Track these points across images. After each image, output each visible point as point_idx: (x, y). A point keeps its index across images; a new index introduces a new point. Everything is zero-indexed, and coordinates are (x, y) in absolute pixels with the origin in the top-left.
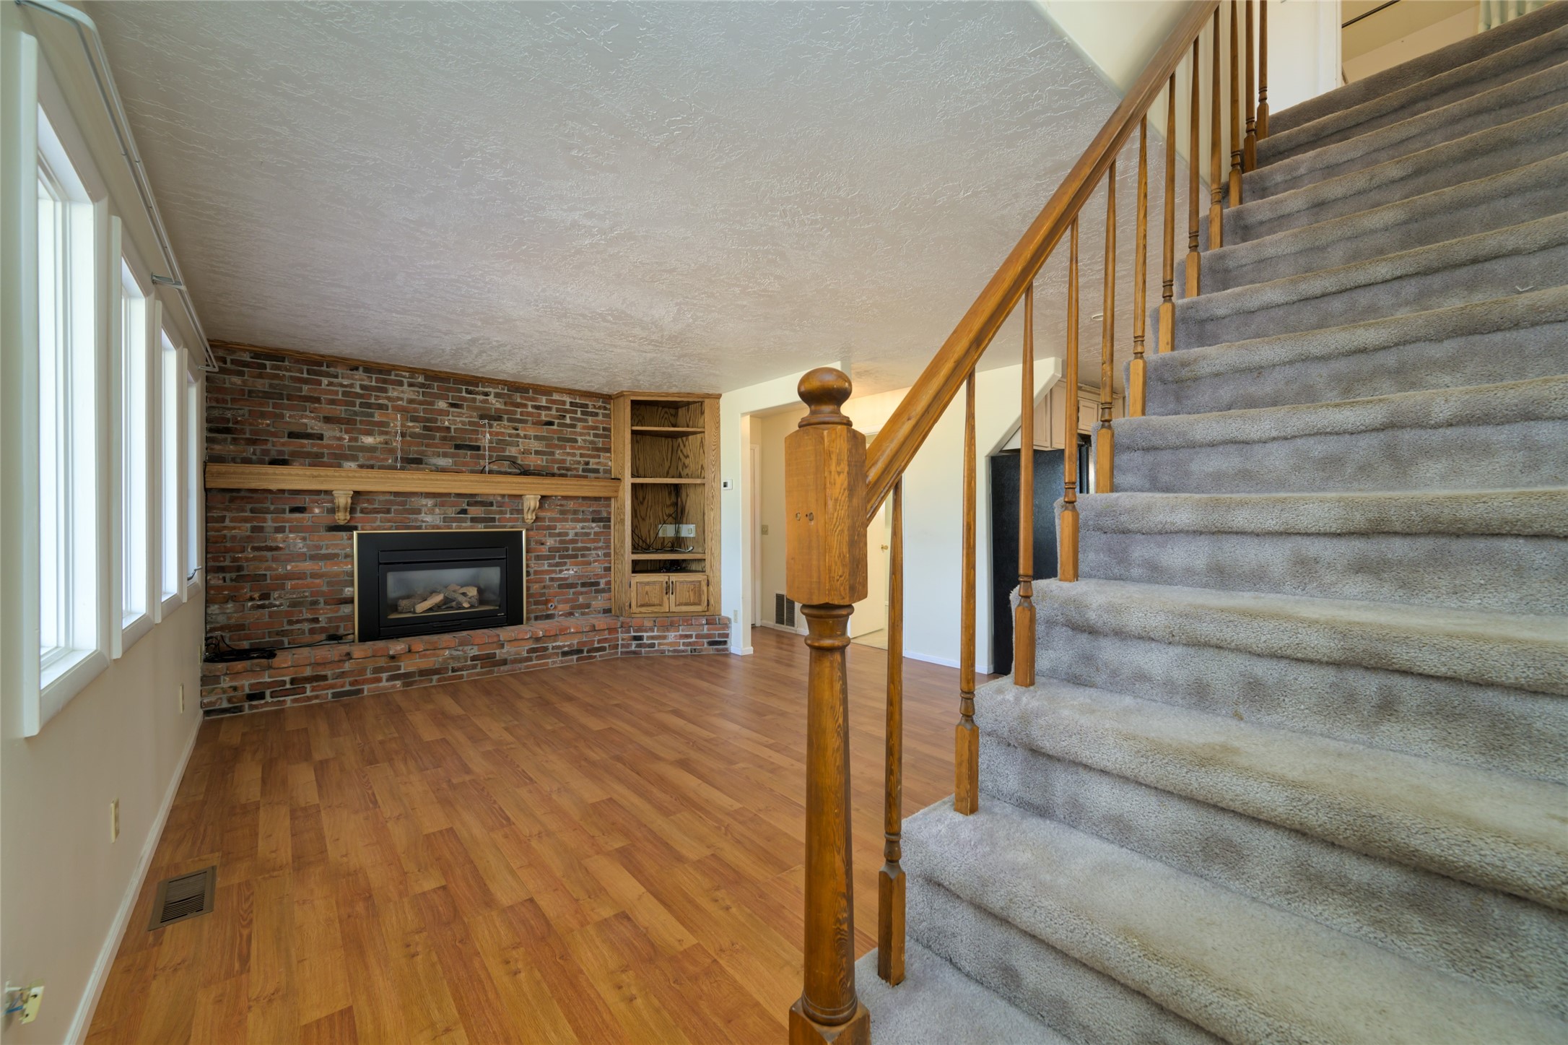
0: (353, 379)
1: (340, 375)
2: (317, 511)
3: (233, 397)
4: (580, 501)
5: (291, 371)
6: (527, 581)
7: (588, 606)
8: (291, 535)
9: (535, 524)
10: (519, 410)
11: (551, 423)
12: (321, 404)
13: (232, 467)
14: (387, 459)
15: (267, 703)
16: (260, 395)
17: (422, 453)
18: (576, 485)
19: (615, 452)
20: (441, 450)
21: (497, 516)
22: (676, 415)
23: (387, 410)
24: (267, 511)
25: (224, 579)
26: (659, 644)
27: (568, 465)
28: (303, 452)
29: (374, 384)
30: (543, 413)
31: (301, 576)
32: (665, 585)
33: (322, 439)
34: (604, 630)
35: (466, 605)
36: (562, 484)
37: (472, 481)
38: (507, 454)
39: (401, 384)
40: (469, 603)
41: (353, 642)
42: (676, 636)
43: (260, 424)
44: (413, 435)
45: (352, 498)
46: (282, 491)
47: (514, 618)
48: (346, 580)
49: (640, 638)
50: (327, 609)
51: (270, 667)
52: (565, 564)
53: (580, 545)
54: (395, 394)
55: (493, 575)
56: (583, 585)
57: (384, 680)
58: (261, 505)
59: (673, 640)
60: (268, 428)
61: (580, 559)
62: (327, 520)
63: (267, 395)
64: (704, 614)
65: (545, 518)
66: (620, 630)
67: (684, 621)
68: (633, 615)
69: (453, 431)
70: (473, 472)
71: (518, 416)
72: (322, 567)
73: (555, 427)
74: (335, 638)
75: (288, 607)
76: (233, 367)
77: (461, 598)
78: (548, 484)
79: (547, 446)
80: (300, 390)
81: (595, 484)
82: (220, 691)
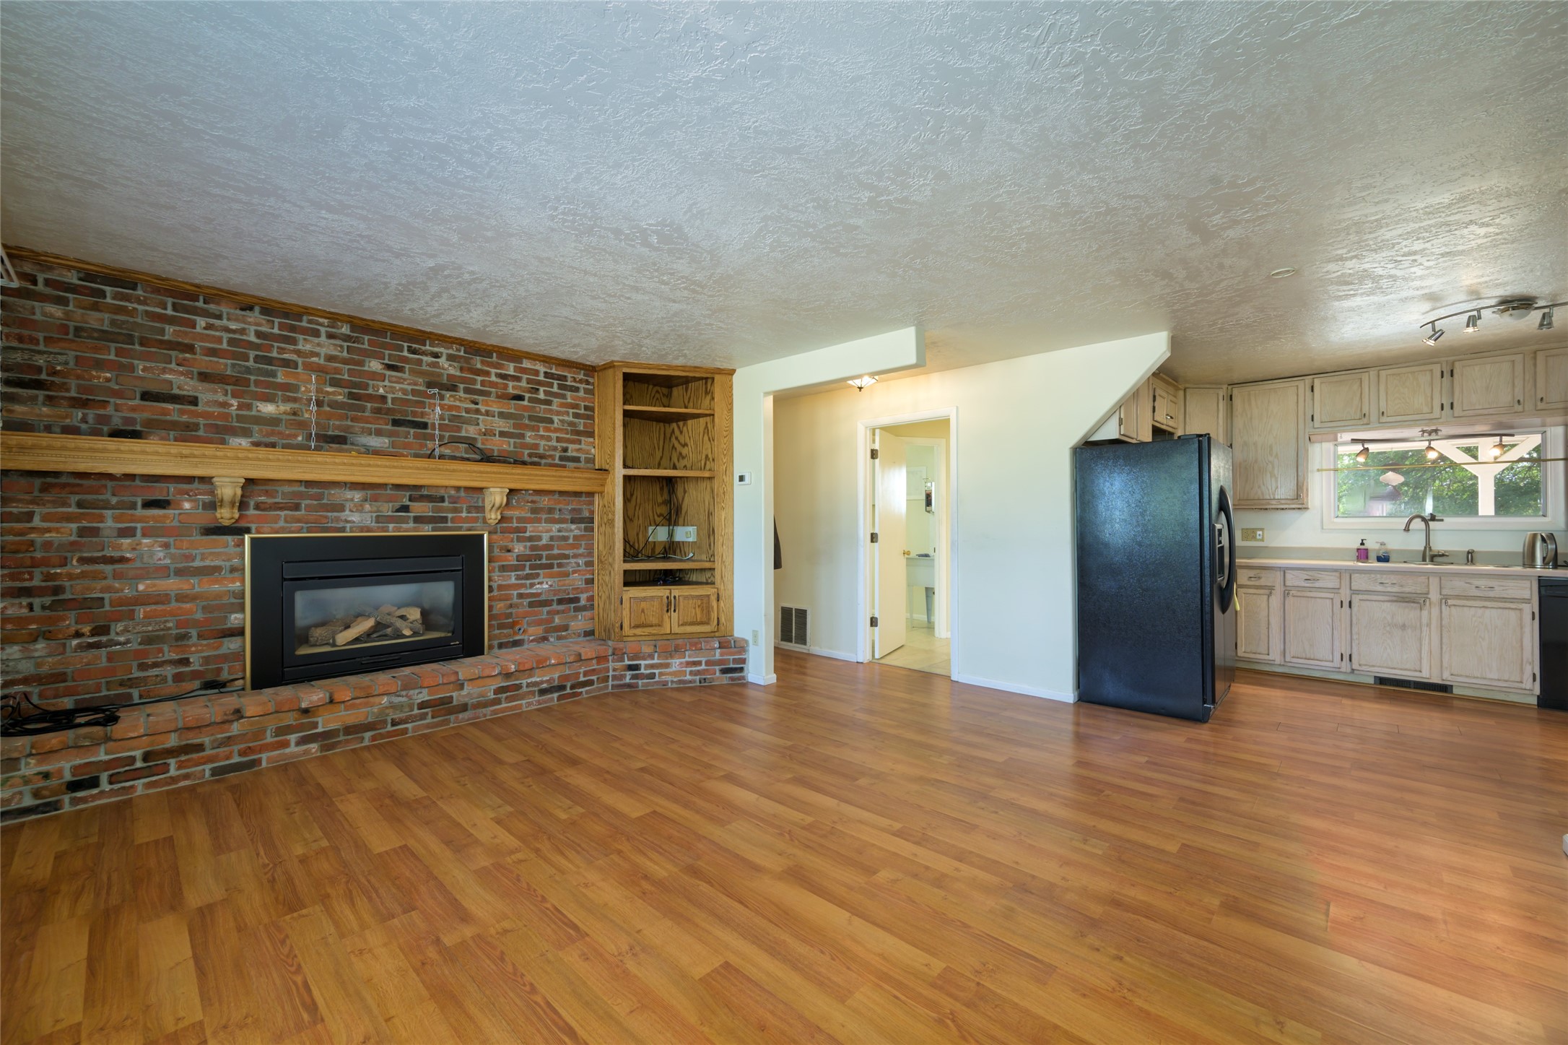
0: (245, 323)
1: (225, 316)
2: (187, 505)
3: (47, 335)
4: (557, 496)
5: (147, 305)
6: (490, 599)
7: (566, 628)
8: (145, 541)
9: (499, 526)
10: (480, 378)
11: (520, 398)
12: (195, 354)
13: (44, 439)
14: (296, 436)
15: (102, 792)
16: (96, 335)
17: (347, 429)
18: (553, 476)
19: (599, 436)
20: (373, 426)
21: (450, 515)
22: (669, 396)
23: (296, 368)
24: (107, 506)
25: (31, 607)
26: (661, 674)
27: (541, 451)
28: (166, 421)
29: (276, 331)
30: (511, 384)
31: (162, 599)
32: (665, 600)
33: (196, 405)
34: (592, 659)
35: (407, 632)
36: (536, 475)
37: (418, 468)
38: (463, 434)
39: (316, 334)
40: (411, 630)
41: (243, 689)
42: (681, 663)
43: (94, 377)
44: (334, 405)
45: (242, 487)
46: (131, 477)
47: (473, 646)
48: (233, 604)
49: (637, 667)
50: (201, 645)
51: (108, 739)
52: (537, 575)
53: (556, 552)
54: (308, 347)
55: (443, 592)
56: (560, 602)
57: (293, 744)
58: (95, 497)
59: (678, 668)
60: (107, 384)
61: (556, 569)
62: (205, 519)
63: (105, 336)
64: (712, 634)
65: (512, 518)
66: (610, 658)
67: (691, 645)
68: (625, 639)
69: (390, 401)
70: (416, 456)
71: (478, 387)
72: (195, 585)
73: (526, 403)
74: (215, 685)
75: (140, 644)
76: (49, 291)
77: (399, 623)
78: (518, 474)
79: (515, 426)
80: (162, 332)
81: (576, 475)
82: (20, 781)
